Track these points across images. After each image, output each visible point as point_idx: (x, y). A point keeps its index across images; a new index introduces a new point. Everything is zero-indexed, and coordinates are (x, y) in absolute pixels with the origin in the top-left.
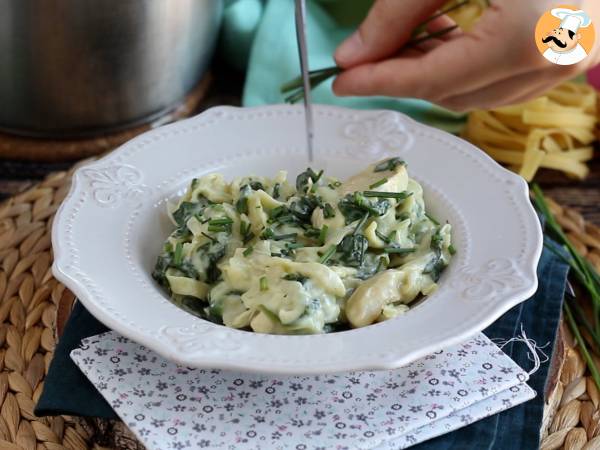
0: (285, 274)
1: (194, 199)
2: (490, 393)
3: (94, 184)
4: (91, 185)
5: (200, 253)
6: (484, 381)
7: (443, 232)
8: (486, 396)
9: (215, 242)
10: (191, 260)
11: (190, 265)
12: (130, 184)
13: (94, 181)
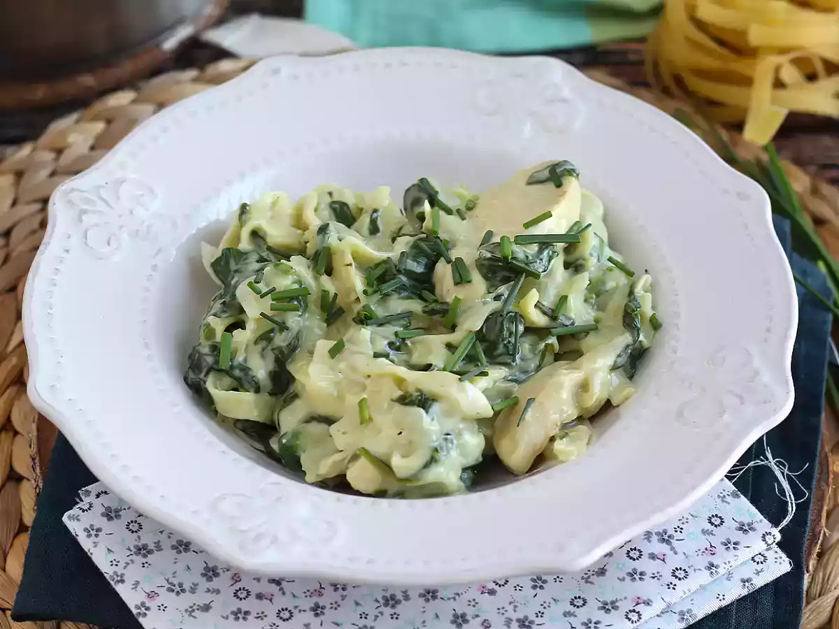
0: (399, 393)
1: (245, 244)
2: (722, 571)
3: (84, 217)
4: (80, 220)
5: (259, 347)
6: (711, 550)
7: (639, 290)
8: (716, 577)
9: (283, 327)
10: (245, 360)
11: (245, 369)
12: (141, 212)
13: (84, 212)
